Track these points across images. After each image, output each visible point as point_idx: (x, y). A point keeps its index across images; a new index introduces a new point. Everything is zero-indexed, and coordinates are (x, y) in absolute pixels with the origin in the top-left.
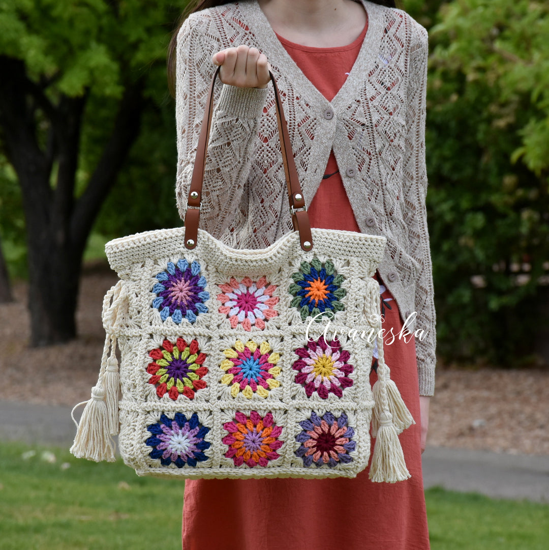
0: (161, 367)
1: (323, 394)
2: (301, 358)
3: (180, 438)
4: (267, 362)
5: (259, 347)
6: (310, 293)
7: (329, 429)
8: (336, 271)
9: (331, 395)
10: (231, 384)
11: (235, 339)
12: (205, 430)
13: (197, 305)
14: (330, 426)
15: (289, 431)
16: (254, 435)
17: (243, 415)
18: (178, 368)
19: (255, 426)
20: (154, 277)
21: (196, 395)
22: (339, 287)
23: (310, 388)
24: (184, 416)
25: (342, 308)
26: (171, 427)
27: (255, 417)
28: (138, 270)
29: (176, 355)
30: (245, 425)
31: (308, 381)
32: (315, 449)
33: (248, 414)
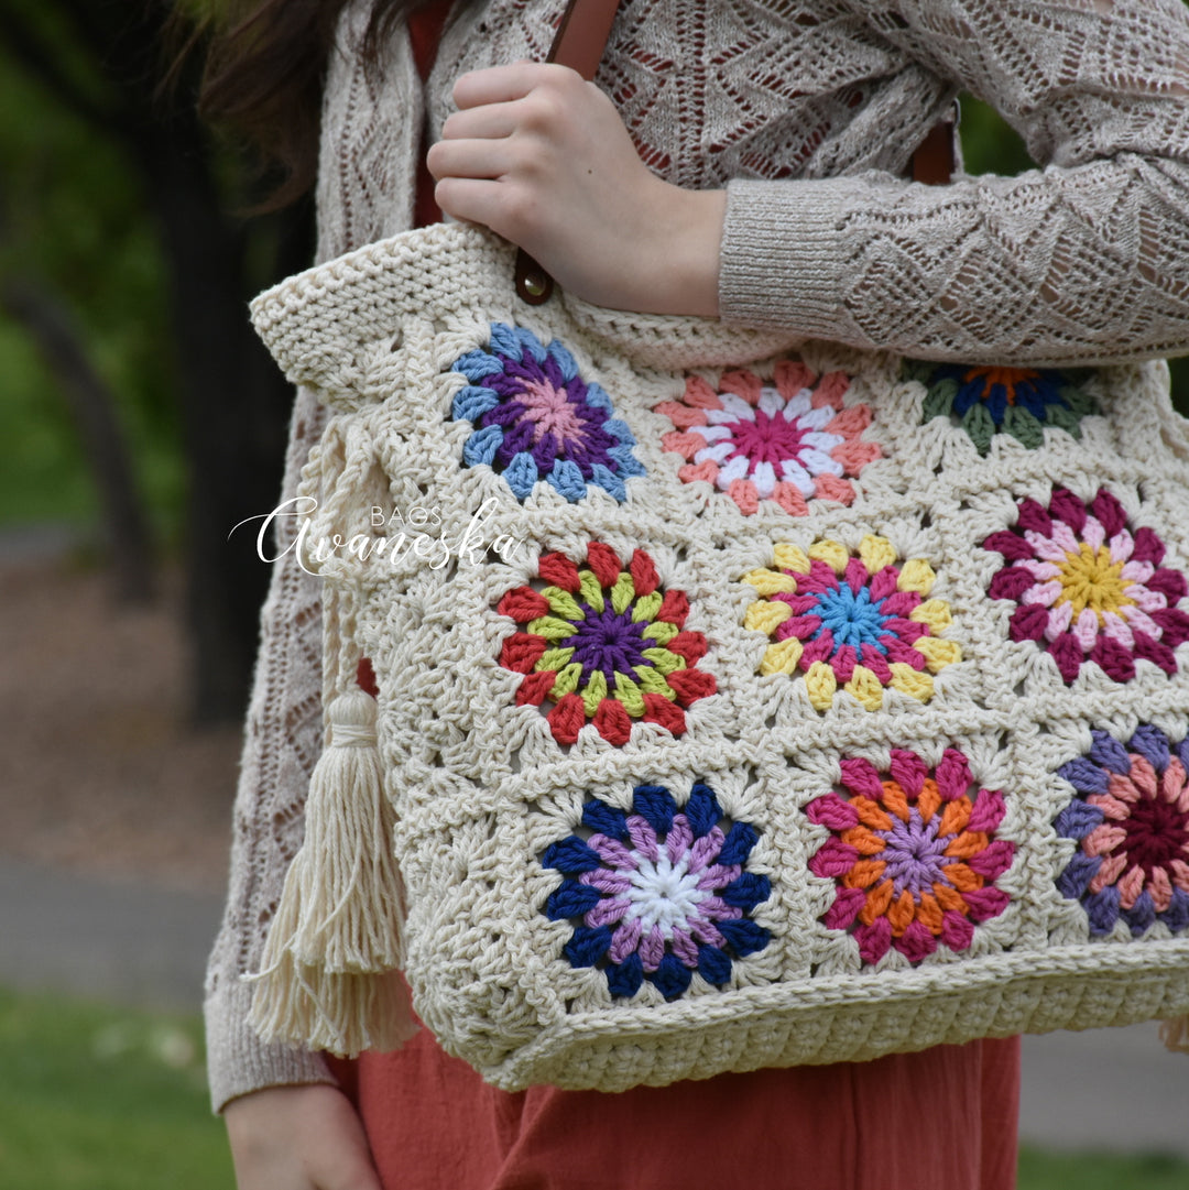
0: (548, 644)
2: (1009, 561)
3: (667, 875)
4: (896, 591)
5: (856, 554)
10: (800, 669)
11: (767, 541)
12: (744, 837)
18: (610, 640)
20: (447, 369)
21: (693, 716)
26: (626, 839)
28: (383, 361)
29: (594, 596)
33: (882, 758)
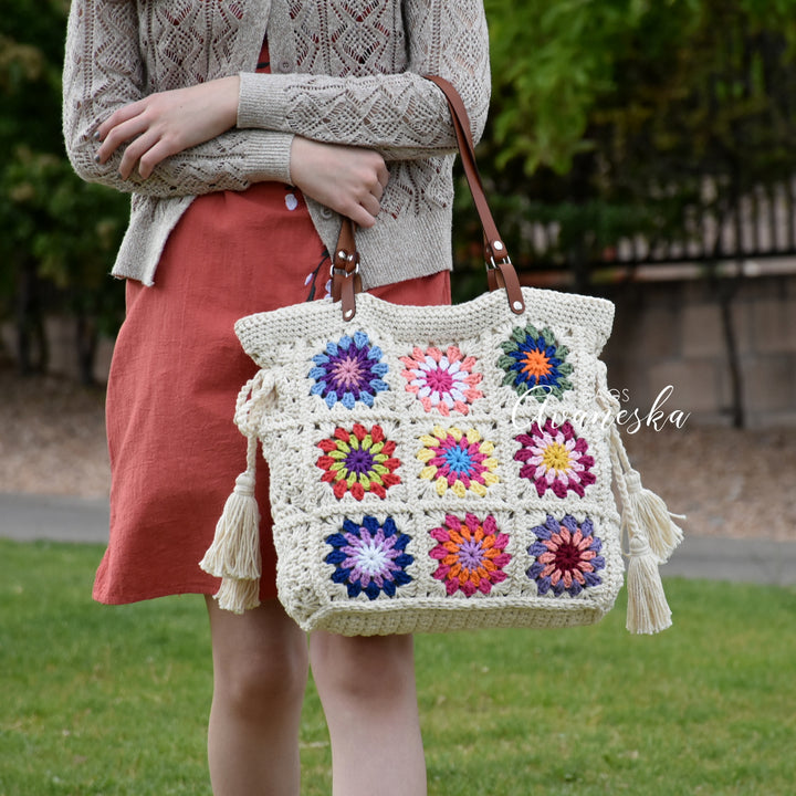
0: (335, 460)
1: (560, 491)
2: (524, 446)
3: (373, 551)
4: (478, 452)
5: (465, 435)
6: (527, 368)
7: (571, 540)
8: (556, 342)
9: (570, 492)
10: (435, 478)
11: (432, 424)
12: (405, 540)
13: (372, 383)
14: (572, 535)
15: (519, 539)
16: (472, 546)
17: (455, 518)
18: (360, 461)
19: (473, 534)
20: (309, 360)
21: (388, 492)
22: (563, 362)
23: (541, 486)
24: (375, 519)
25: (570, 386)
26: (358, 536)
27: (471, 521)
28: (286, 352)
29: (355, 444)
30: (459, 533)
31: (538, 475)
32: (553, 566)
33: (462, 516)
